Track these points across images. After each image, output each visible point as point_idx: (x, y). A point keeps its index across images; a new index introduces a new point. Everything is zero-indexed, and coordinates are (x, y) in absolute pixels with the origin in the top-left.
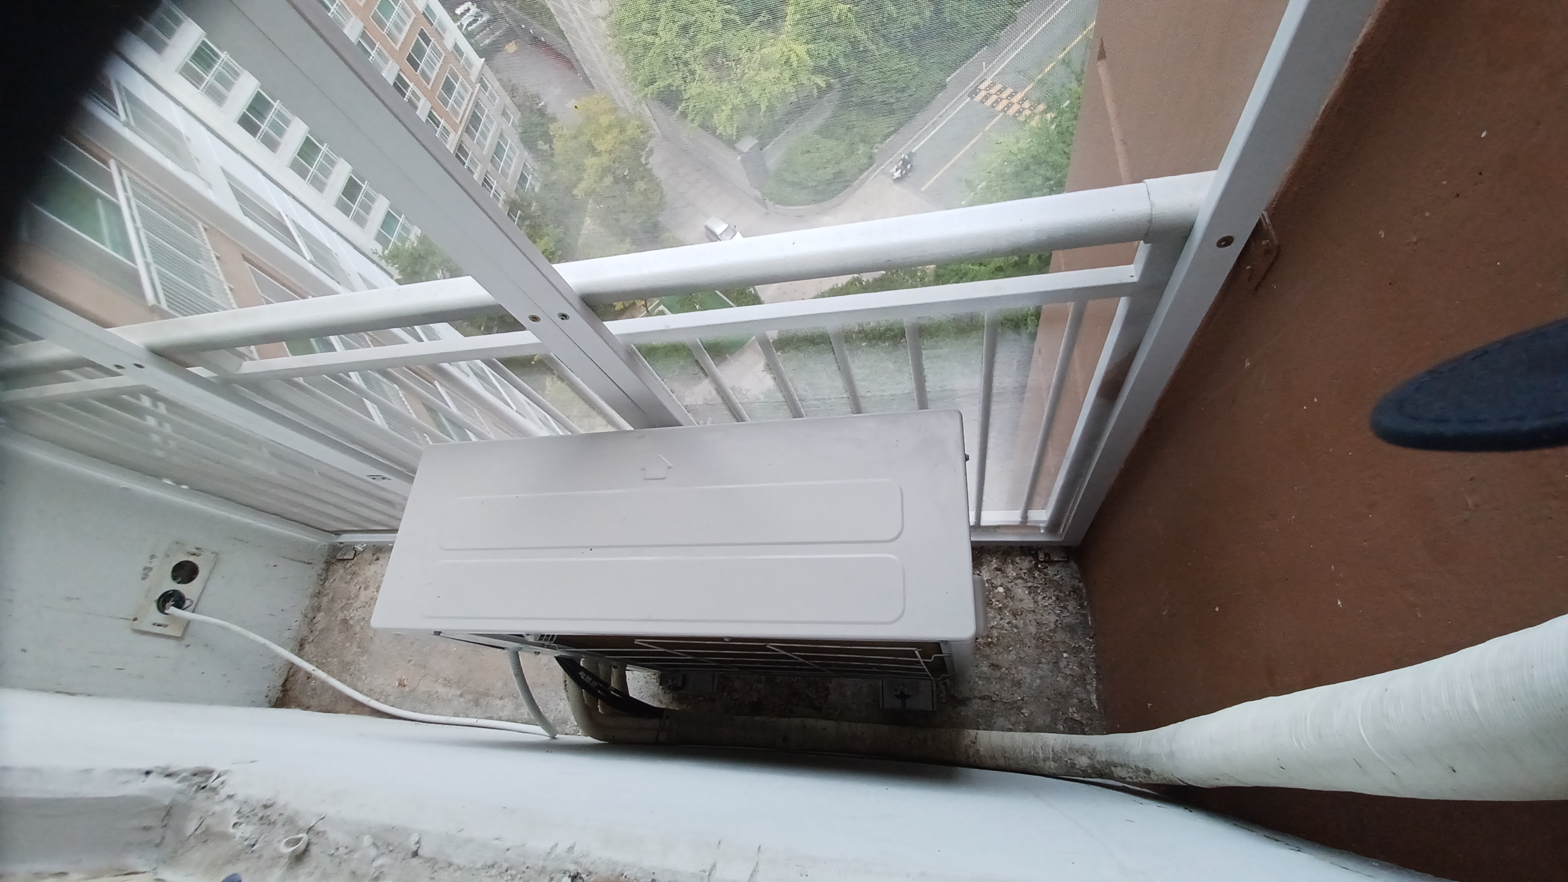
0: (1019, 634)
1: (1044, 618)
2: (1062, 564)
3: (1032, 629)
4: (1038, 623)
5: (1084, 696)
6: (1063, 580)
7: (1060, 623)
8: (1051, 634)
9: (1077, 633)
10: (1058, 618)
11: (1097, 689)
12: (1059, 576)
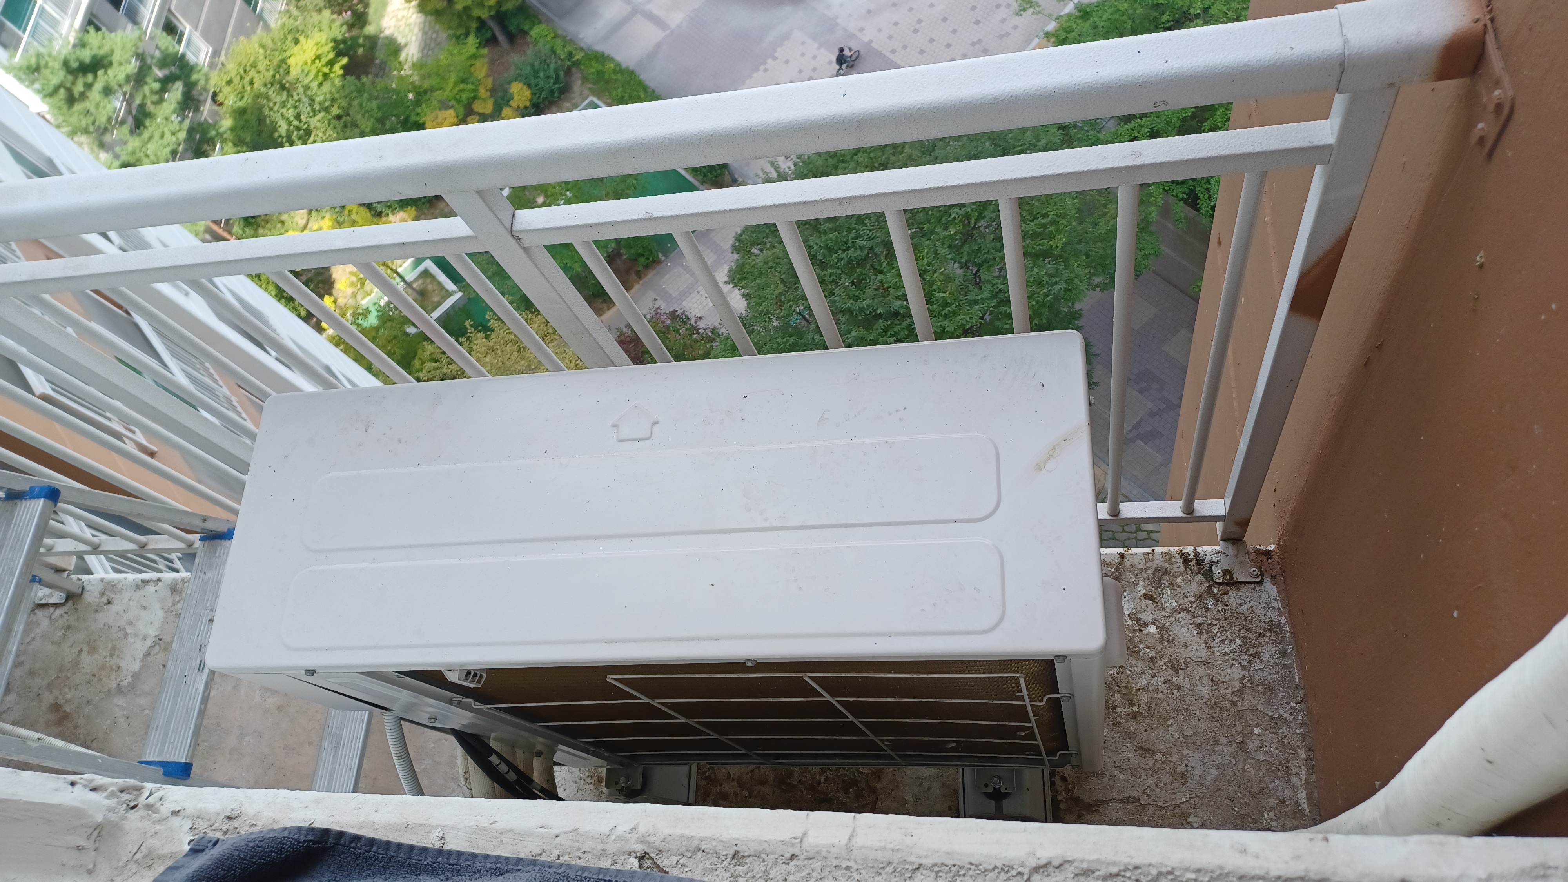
0: (1182, 699)
1: (1223, 673)
2: (1253, 586)
3: (1204, 690)
4: (1212, 681)
5: (1288, 793)
6: (1253, 612)
7: (1248, 681)
8: (1235, 699)
9: (1276, 695)
10: (1244, 672)
11: (1307, 783)
12: (1246, 606)
